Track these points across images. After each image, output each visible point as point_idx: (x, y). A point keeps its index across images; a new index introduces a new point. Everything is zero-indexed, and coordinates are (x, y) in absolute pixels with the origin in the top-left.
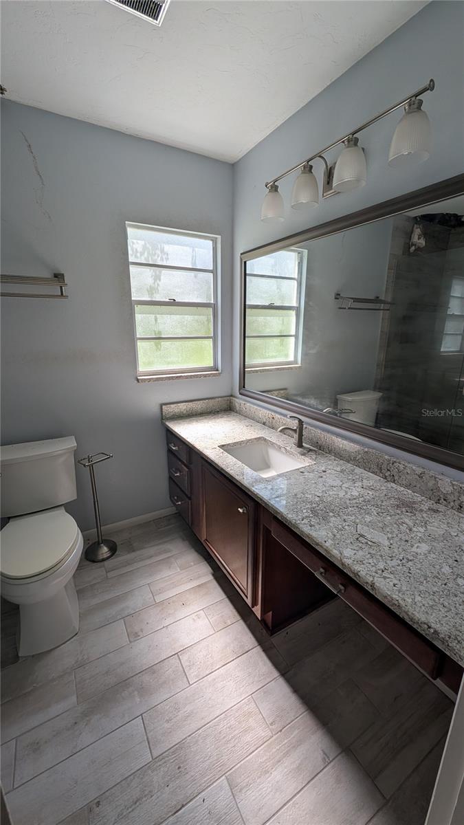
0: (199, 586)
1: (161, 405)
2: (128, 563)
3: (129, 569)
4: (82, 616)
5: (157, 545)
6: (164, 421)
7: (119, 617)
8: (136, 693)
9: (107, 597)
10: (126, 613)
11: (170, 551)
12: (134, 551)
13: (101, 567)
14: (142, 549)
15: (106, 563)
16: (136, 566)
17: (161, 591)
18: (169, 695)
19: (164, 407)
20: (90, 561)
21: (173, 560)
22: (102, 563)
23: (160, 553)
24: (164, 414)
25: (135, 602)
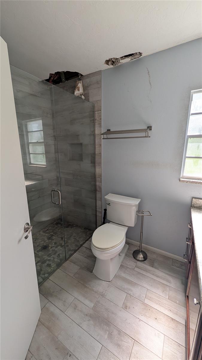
0: (173, 319)
1: (193, 198)
2: (146, 270)
3: (144, 273)
4: (116, 276)
5: (166, 273)
6: (191, 208)
7: (126, 291)
8: (108, 333)
9: (128, 277)
10: (130, 292)
11: (170, 282)
12: (153, 267)
13: (135, 262)
14: (157, 269)
15: (138, 262)
16: (148, 274)
17: (150, 299)
18: (116, 354)
19: (194, 199)
20: (133, 256)
21: (168, 289)
22: (136, 261)
23: (164, 279)
24: (193, 204)
25: (136, 291)
